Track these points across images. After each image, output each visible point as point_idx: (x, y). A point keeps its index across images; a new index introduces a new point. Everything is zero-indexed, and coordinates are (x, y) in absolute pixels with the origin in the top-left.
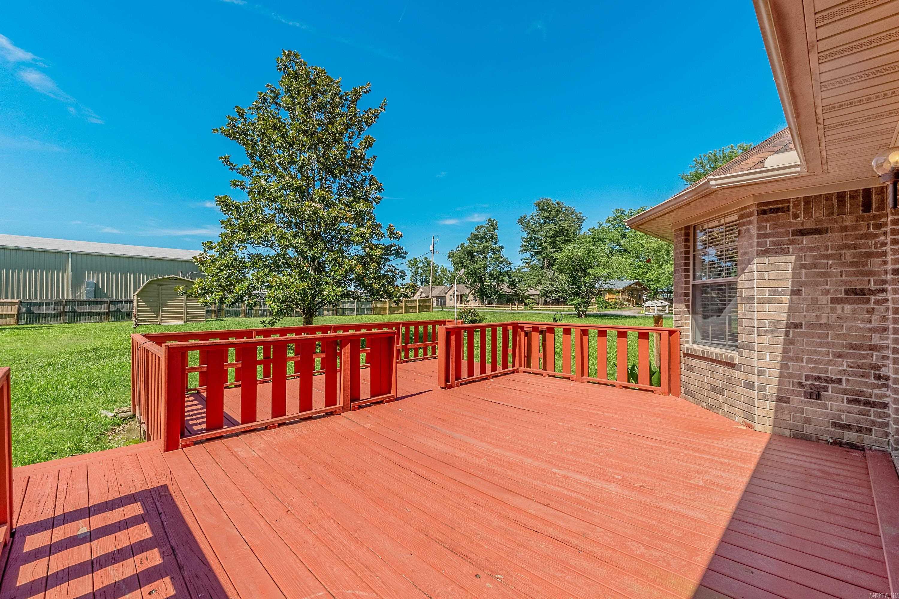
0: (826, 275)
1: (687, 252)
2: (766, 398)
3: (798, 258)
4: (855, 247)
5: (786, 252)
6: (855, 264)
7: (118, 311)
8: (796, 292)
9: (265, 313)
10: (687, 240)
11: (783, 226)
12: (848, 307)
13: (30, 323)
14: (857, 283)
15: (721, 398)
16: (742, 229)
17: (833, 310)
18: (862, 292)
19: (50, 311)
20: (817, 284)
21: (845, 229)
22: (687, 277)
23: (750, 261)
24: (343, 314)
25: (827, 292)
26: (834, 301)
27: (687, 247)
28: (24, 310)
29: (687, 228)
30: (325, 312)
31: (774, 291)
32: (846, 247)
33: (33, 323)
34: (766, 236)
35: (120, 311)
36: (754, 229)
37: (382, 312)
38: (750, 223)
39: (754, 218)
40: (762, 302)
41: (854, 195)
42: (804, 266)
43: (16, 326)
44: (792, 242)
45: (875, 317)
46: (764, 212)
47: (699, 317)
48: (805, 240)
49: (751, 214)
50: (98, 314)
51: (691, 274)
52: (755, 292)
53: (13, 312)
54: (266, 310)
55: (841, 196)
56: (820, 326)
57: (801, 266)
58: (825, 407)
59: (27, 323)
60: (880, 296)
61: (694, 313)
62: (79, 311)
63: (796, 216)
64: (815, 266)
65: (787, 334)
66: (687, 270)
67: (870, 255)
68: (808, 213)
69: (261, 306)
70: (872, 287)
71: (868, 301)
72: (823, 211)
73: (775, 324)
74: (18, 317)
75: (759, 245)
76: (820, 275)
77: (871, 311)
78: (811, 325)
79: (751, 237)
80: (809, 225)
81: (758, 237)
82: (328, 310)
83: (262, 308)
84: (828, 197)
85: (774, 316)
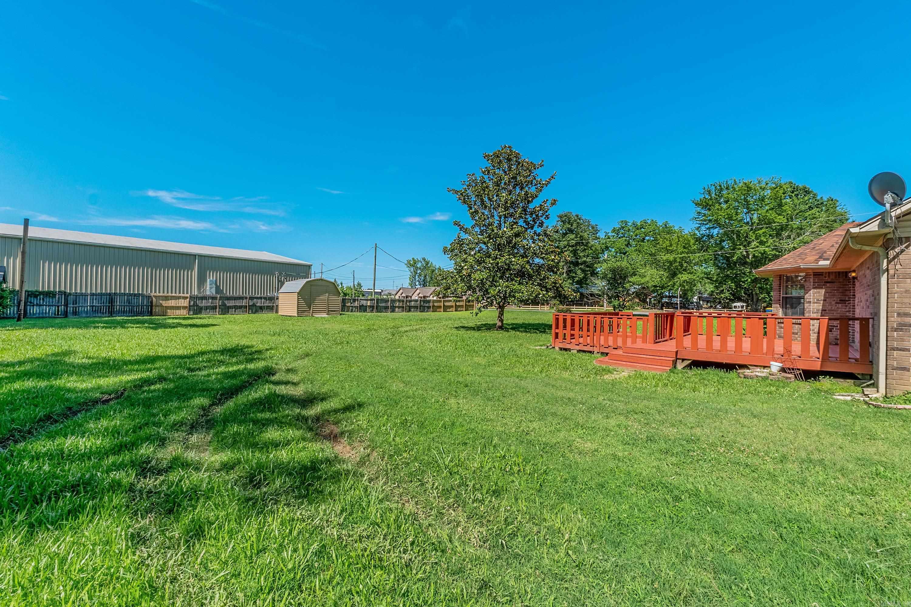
0: (834, 295)
1: (780, 284)
2: (814, 333)
3: (826, 290)
4: (843, 288)
5: (822, 288)
6: (842, 293)
7: (254, 305)
8: (824, 300)
9: (354, 309)
10: (780, 280)
11: (822, 280)
12: (840, 305)
13: (196, 314)
14: (843, 298)
15: (796, 336)
16: (807, 279)
17: (836, 306)
18: (844, 301)
19: (209, 304)
20: (831, 298)
21: (840, 282)
22: (780, 293)
23: (810, 290)
24: (410, 311)
25: (834, 300)
26: (836, 303)
27: (780, 282)
28: (192, 303)
29: (780, 275)
30: (397, 309)
31: (818, 300)
32: (840, 287)
33: (198, 314)
34: (816, 282)
35: (256, 306)
36: (812, 280)
37: (438, 310)
38: (810, 278)
39: (812, 276)
40: (814, 303)
41: (843, 272)
42: (827, 292)
43: (188, 316)
44: (824, 285)
45: (848, 307)
46: (815, 275)
47: (784, 309)
48: (828, 285)
49: (811, 275)
50: (241, 307)
51: (782, 292)
52: (812, 300)
53: (185, 305)
54: (355, 307)
55: (839, 272)
56: (832, 310)
57: (825, 292)
58: (833, 334)
59: (194, 314)
60: (849, 302)
61: (782, 308)
62: (228, 305)
63: (825, 277)
64: (831, 293)
65: (822, 313)
66: (780, 291)
67: (846, 290)
68: (829, 276)
69: (351, 303)
70: (847, 299)
71: (846, 303)
72: (834, 277)
73: (818, 310)
74: (189, 308)
75: (813, 285)
76: (832, 295)
77: (846, 306)
78: (829, 310)
79: (810, 282)
80: (829, 280)
81: (813, 282)
82: (399, 307)
83: (352, 305)
84: (835, 272)
85: (818, 308)
